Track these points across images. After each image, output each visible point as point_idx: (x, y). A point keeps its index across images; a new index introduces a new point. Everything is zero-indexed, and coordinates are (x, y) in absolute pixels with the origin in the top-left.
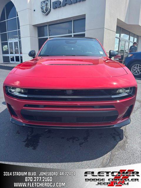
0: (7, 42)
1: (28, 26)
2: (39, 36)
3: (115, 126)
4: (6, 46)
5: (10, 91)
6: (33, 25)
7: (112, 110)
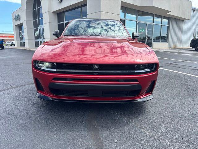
0: (38, 29)
1: (48, 13)
2: (58, 22)
3: (139, 100)
4: (37, 32)
5: (38, 66)
6: (53, 12)
7: (136, 84)
